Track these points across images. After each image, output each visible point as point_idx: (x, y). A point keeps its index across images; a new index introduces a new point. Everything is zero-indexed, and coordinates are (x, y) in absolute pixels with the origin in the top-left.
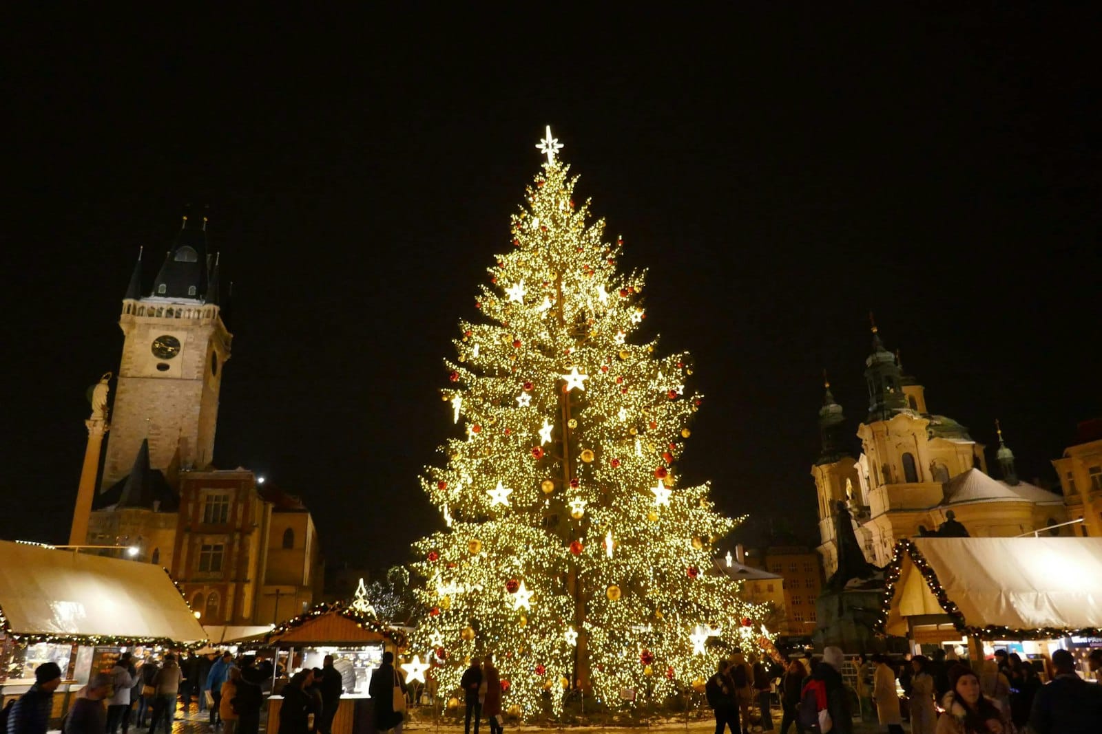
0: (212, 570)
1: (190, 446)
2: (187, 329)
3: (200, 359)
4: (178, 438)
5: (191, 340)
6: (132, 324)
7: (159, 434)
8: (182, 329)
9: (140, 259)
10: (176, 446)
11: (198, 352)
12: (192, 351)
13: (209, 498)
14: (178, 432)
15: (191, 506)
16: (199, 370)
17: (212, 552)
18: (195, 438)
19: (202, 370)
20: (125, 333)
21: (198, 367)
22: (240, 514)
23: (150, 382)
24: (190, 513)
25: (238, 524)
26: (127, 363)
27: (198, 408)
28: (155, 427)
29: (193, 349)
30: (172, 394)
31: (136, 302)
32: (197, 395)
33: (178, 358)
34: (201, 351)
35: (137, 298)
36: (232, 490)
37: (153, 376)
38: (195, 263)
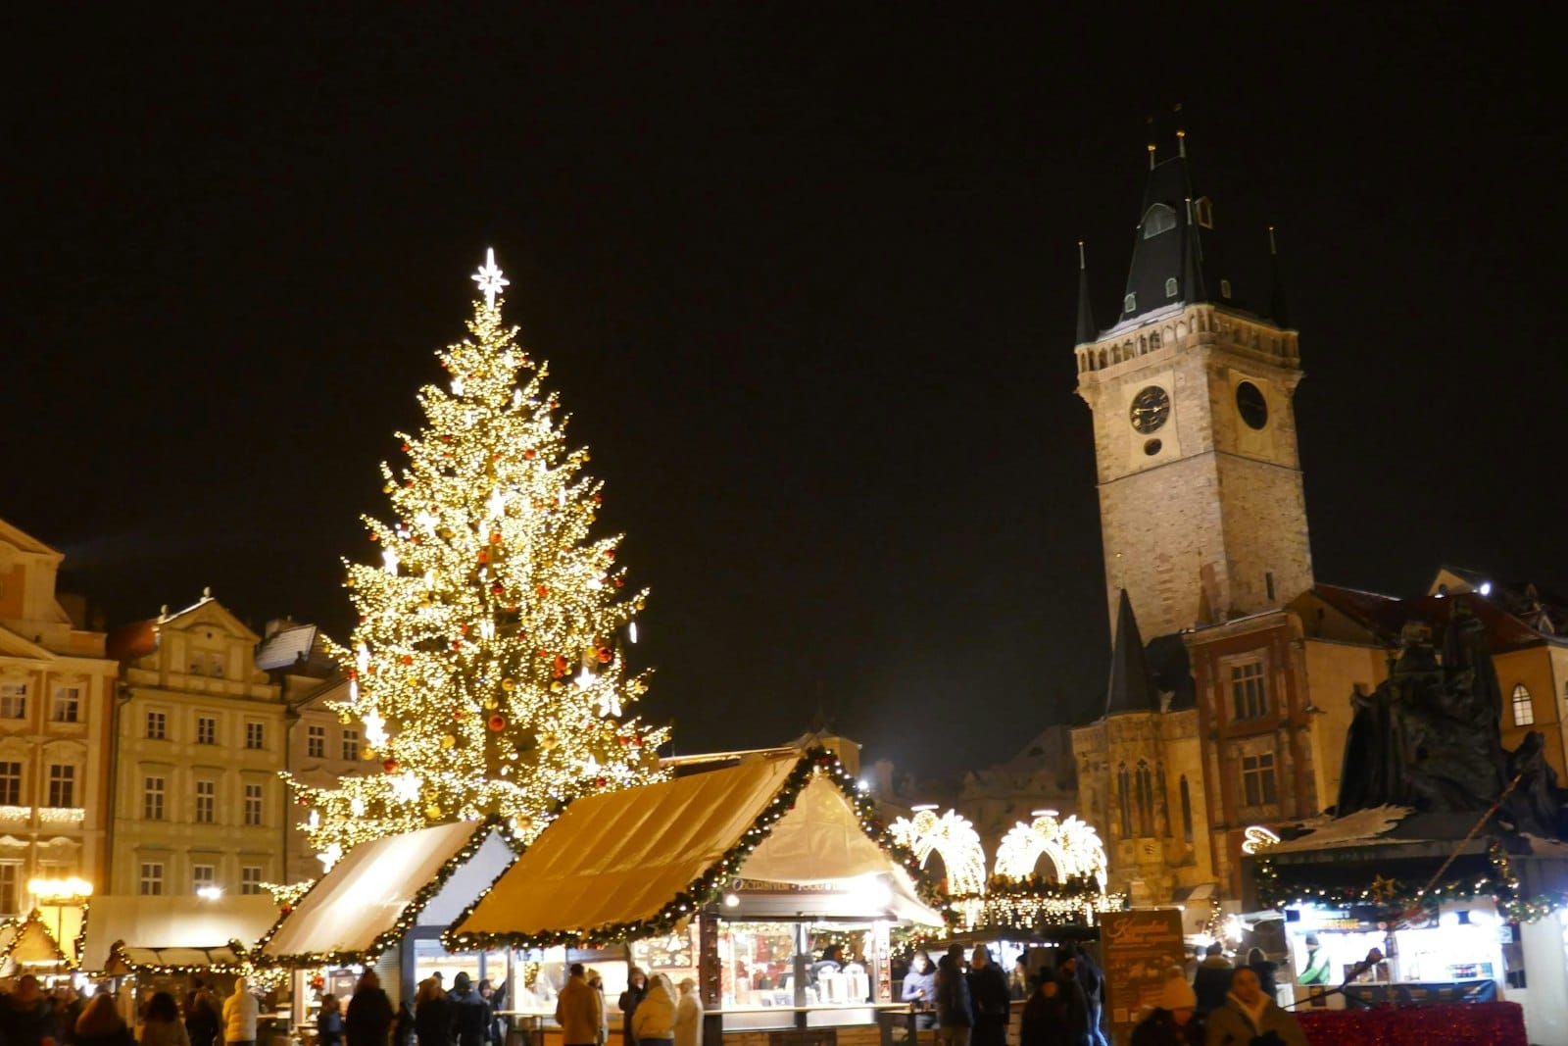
0: (1266, 802)
1: (1218, 579)
2: (1174, 366)
3: (1201, 414)
4: (1198, 570)
5: (1181, 384)
6: (1095, 387)
7: (1171, 570)
8: (1165, 368)
9: (1083, 267)
10: (1200, 584)
11: (1196, 402)
12: (1187, 403)
13: (1236, 672)
14: (1197, 556)
15: (1210, 694)
16: (1203, 434)
17: (1259, 770)
18: (1223, 562)
19: (1209, 432)
20: (1091, 406)
21: (1202, 429)
22: (1282, 694)
23: (1142, 480)
24: (1213, 704)
25: (1284, 712)
26: (1105, 458)
27: (1216, 505)
28: (1163, 558)
29: (1188, 397)
30: (1175, 491)
31: (1091, 346)
32: (1209, 480)
33: (1170, 424)
34: (1201, 397)
35: (1092, 337)
36: (1262, 651)
37: (1145, 468)
38: (1174, 229)
